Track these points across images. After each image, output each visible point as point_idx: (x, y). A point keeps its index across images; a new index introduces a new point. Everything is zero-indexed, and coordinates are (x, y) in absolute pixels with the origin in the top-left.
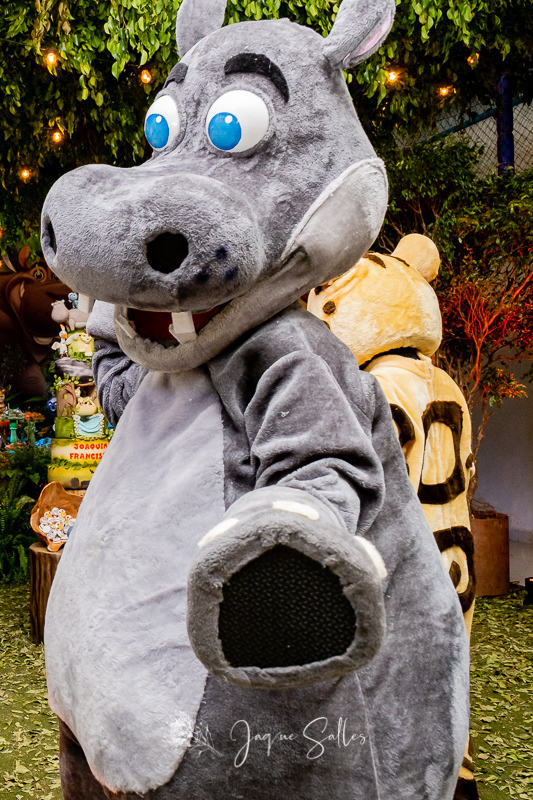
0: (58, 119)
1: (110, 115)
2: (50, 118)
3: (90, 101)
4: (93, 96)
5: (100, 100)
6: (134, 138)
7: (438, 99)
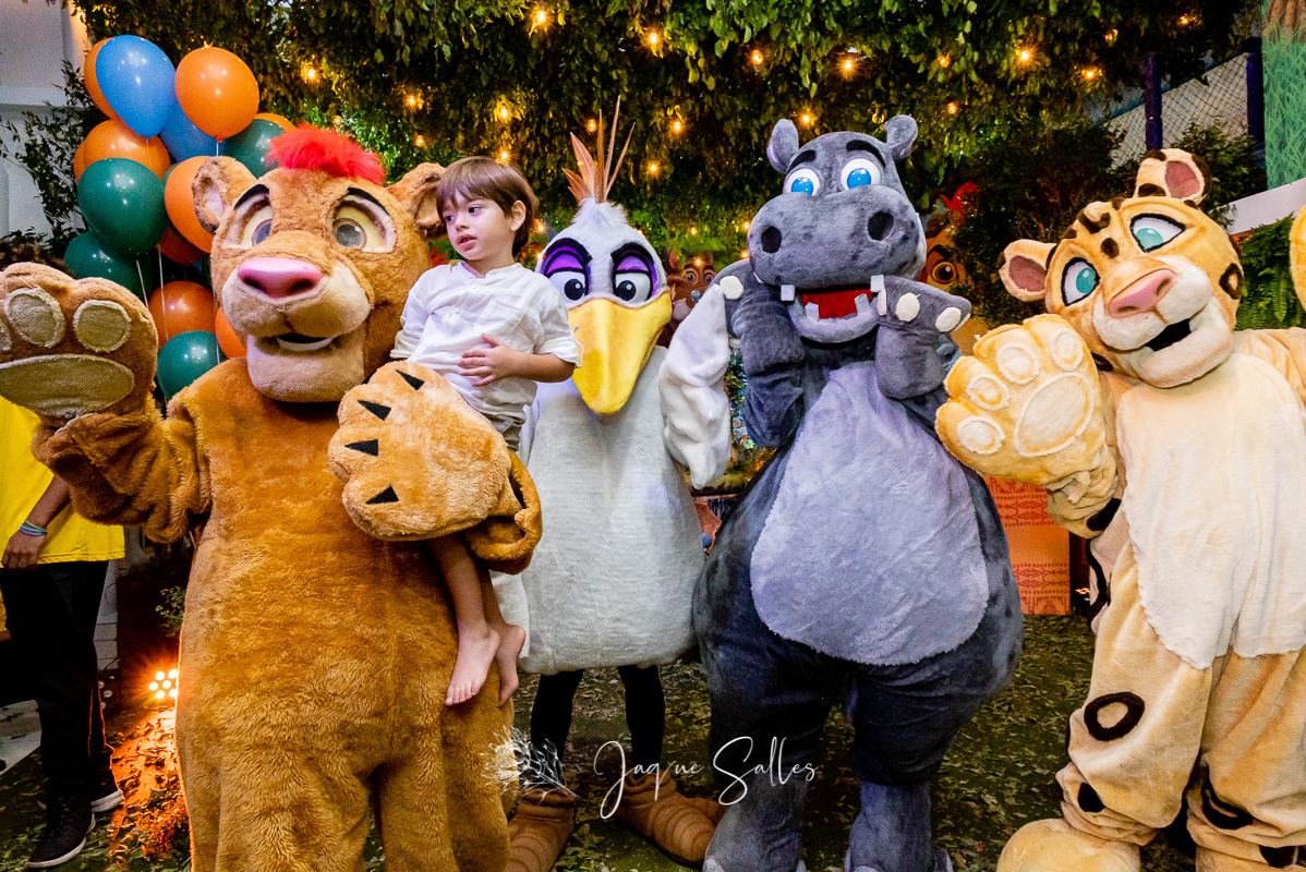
0: (677, 107)
1: (725, 99)
2: (669, 106)
3: (701, 85)
4: (704, 80)
5: (711, 83)
6: (753, 125)
7: (1081, 84)
